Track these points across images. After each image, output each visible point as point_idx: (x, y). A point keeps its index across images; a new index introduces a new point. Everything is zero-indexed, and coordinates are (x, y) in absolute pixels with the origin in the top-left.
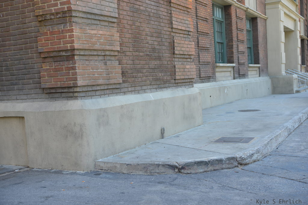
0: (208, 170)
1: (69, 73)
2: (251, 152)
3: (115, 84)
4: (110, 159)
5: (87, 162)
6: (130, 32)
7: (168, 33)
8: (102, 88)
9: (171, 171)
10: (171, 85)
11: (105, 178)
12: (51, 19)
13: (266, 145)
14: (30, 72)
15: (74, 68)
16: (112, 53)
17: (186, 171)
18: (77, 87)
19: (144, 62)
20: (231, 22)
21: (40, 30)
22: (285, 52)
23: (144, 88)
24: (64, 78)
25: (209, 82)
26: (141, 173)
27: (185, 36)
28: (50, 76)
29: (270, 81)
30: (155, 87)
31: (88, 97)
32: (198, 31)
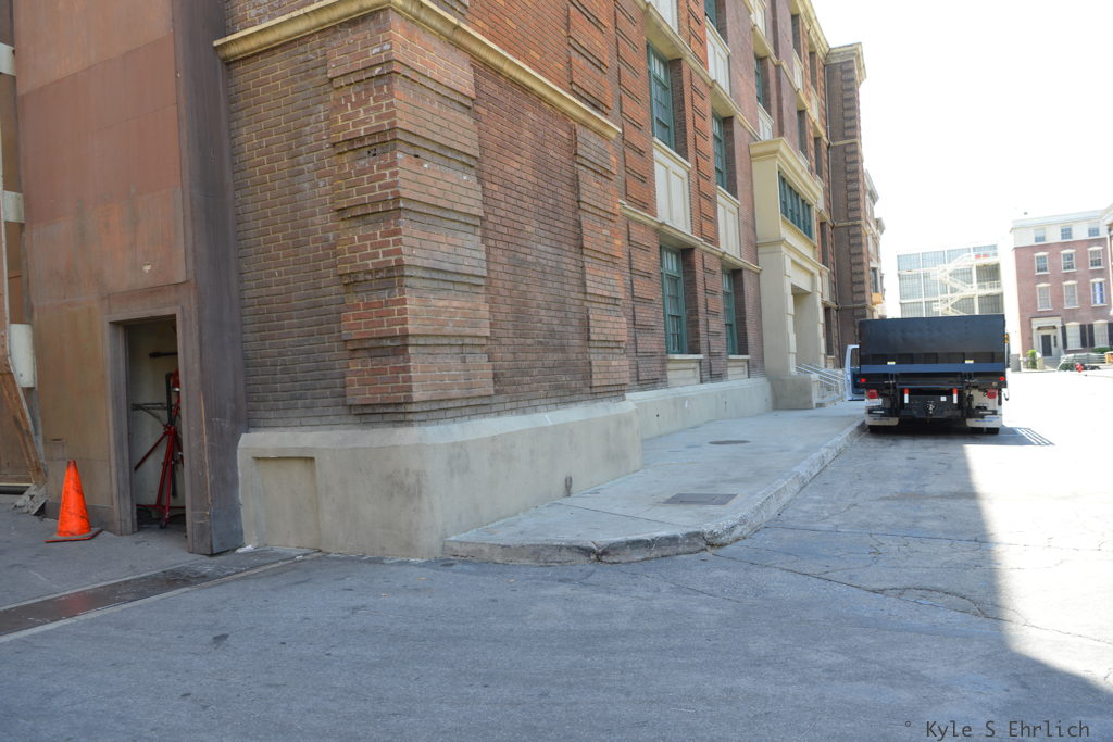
0: (653, 555)
1: (397, 377)
2: (731, 523)
3: (480, 397)
4: (471, 535)
5: (429, 542)
6: (508, 302)
7: (577, 302)
8: (458, 404)
9: (583, 559)
10: (583, 397)
11: (462, 571)
12: (366, 281)
13: (758, 509)
14: (325, 375)
15: (406, 369)
16: (476, 341)
17: (610, 559)
18: (411, 403)
19: (534, 356)
20: (694, 277)
21: (346, 300)
22: (795, 331)
23: (535, 403)
24: (388, 388)
25: (655, 388)
26: (527, 562)
27: (609, 307)
28: (363, 383)
29: (768, 386)
30: (554, 400)
31: (433, 422)
32: (633, 296)
